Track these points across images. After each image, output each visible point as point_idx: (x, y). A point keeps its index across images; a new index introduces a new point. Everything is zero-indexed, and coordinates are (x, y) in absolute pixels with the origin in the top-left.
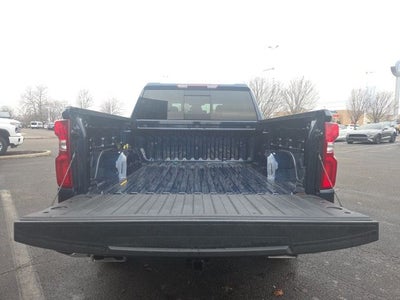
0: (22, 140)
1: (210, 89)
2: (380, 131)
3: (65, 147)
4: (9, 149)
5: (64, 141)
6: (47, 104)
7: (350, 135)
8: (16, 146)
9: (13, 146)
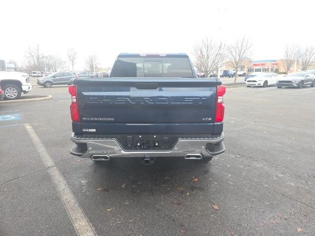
0: (31, 88)
1: (162, 57)
2: (303, 78)
3: (75, 100)
4: (23, 94)
5: (75, 97)
6: (43, 57)
7: (280, 82)
8: (27, 92)
9: (25, 92)
